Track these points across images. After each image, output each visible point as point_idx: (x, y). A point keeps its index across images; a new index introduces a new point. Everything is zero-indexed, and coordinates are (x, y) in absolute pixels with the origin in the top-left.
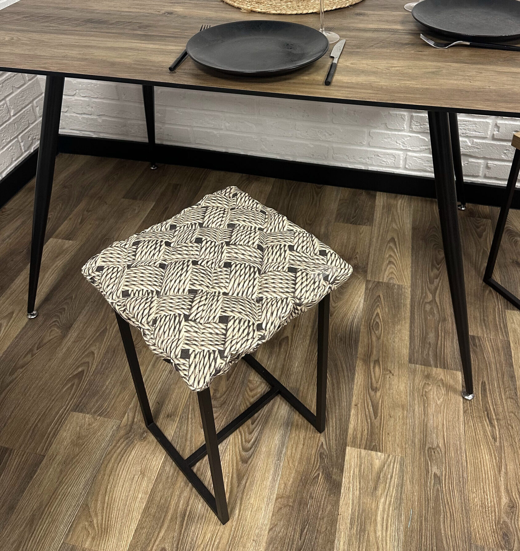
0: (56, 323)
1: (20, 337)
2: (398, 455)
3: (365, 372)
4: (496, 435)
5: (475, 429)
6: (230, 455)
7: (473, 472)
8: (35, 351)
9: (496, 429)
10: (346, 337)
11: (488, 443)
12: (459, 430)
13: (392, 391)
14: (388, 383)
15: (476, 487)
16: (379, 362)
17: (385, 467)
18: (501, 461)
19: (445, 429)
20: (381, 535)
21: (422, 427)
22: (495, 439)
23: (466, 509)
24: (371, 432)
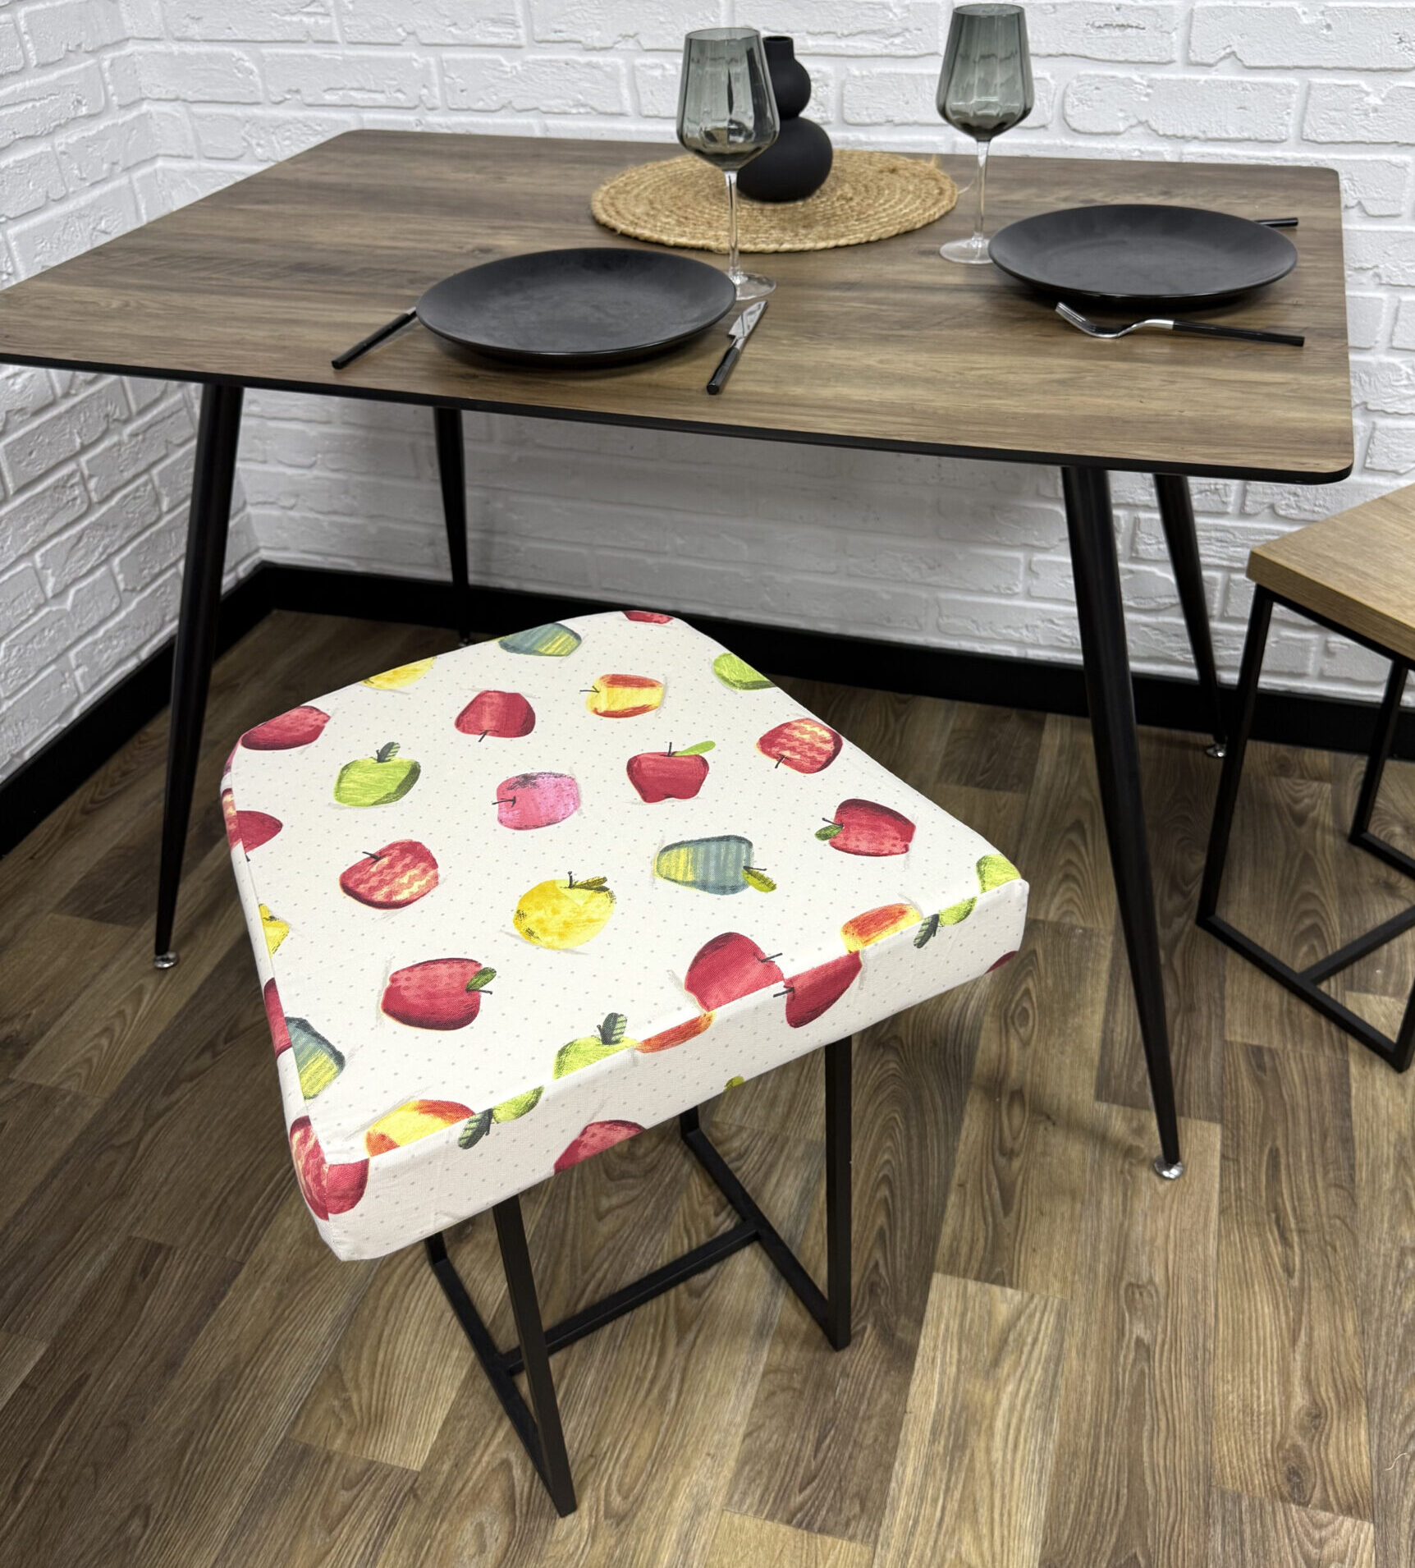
2: (1053, 1296)
3: (986, 1113)
4: (1294, 1265)
5: (1244, 1250)
7: (1229, 1339)
8: (220, 1047)
9: (1293, 1251)
10: (946, 1040)
11: (1271, 1280)
12: (1205, 1248)
13: (1049, 1159)
14: (1040, 1140)
15: (1233, 1371)
16: (1023, 1096)
17: (1021, 1321)
18: (1300, 1320)
19: (1171, 1246)
20: (1000, 1458)
21: (1115, 1239)
22: (1289, 1272)
23: (1204, 1416)
24: (993, 1246)
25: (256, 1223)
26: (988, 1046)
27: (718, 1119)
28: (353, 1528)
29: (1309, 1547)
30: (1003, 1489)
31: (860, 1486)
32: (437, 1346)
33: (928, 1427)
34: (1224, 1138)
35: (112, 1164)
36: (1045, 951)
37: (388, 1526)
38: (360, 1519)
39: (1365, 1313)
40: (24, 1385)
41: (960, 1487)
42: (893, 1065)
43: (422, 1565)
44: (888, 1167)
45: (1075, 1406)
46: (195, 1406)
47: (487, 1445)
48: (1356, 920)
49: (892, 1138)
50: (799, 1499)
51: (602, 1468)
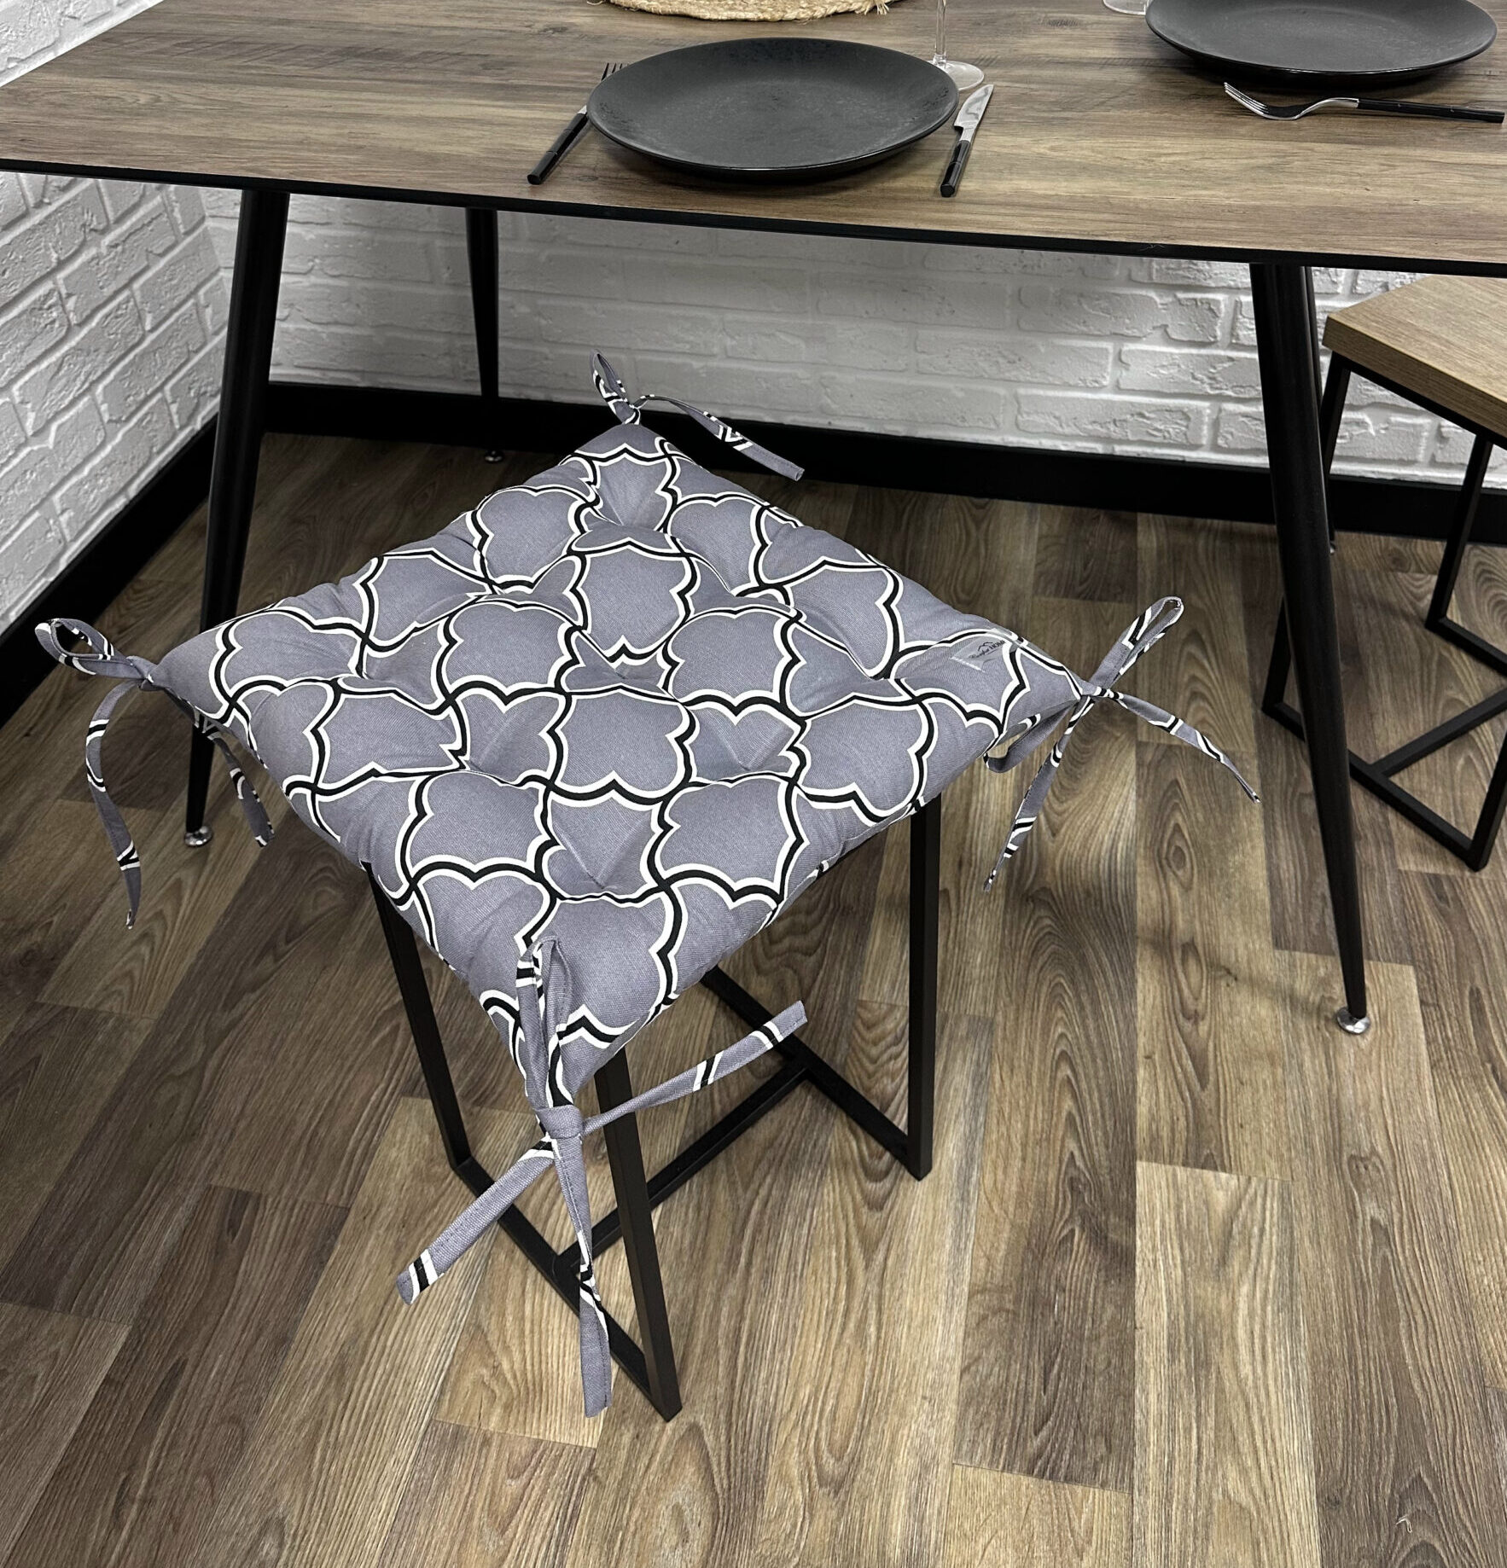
0: (328, 874)
1: (235, 912)
2: (1272, 1178)
3: (1161, 972)
5: (1466, 1107)
6: (834, 1191)
7: (1472, 1212)
8: (282, 947)
10: (1100, 888)
12: (1424, 1110)
13: (1237, 1019)
14: (1225, 999)
15: (1482, 1250)
16: (1196, 948)
17: (1244, 1208)
19: (1387, 1109)
20: (1250, 1374)
21: (1327, 1106)
23: (1462, 1305)
24: (1196, 1124)
25: (356, 1157)
26: (1147, 894)
27: (865, 997)
28: (530, 1526)
30: (1260, 1411)
31: (1102, 1420)
33: (1165, 1343)
34: (1420, 981)
35: (179, 1095)
36: (1188, 780)
37: (570, 1520)
38: (535, 1513)
40: (108, 1380)
41: (1212, 1412)
42: (1047, 922)
43: (617, 1563)
44: (1064, 1041)
45: (1320, 1305)
46: (317, 1391)
49: (1063, 1008)
50: (1037, 1442)
51: (807, 1425)
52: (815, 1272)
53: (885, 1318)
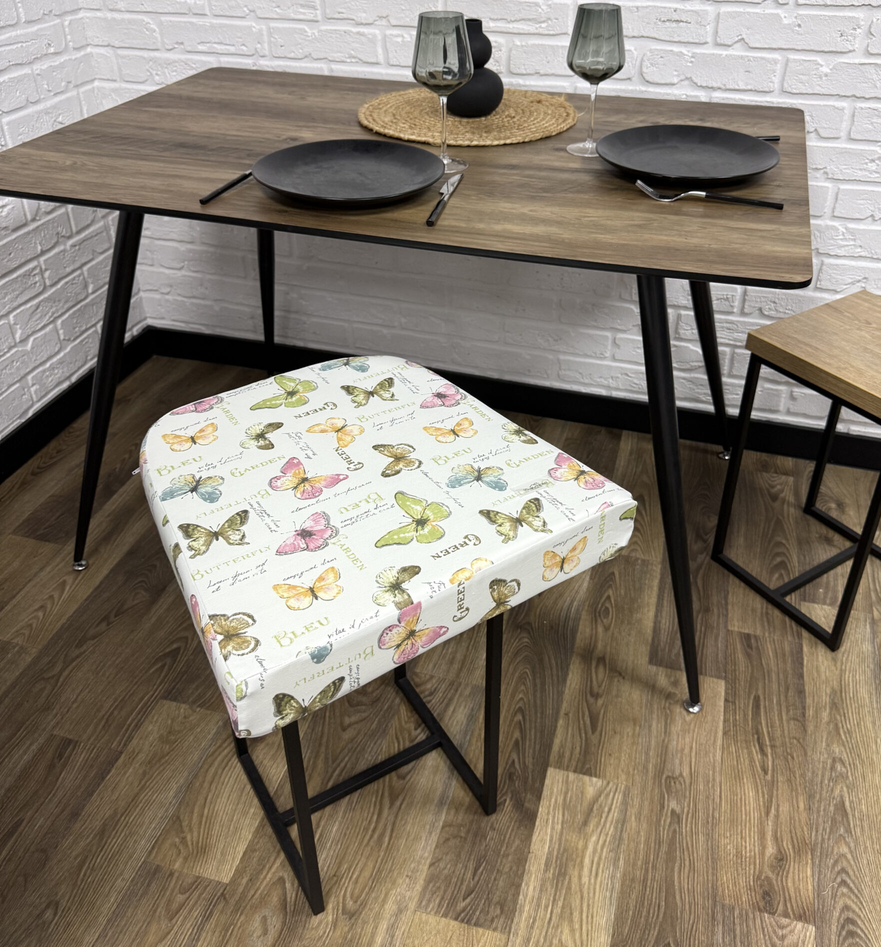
0: (144, 584)
1: (92, 599)
2: (622, 783)
3: (583, 670)
4: (769, 767)
5: (738, 757)
7: (729, 812)
8: (112, 619)
9: (768, 759)
10: (559, 624)
11: (754, 776)
12: (714, 756)
13: (620, 699)
14: (615, 688)
15: (730, 831)
16: (605, 660)
17: (602, 797)
18: (772, 800)
19: (693, 754)
20: (587, 882)
21: (660, 749)
22: (765, 772)
23: (712, 858)
24: (585, 752)
25: (131, 728)
26: (584, 630)
27: (418, 670)
28: (185, 918)
29: (775, 940)
30: (589, 901)
31: (500, 897)
32: (240, 806)
33: (543, 862)
34: (726, 689)
35: (42, 690)
36: (620, 573)
37: (207, 917)
38: (189, 913)
39: (811, 797)
41: (562, 899)
42: (526, 640)
44: (522, 702)
45: (634, 850)
46: (88, 841)
47: (270, 868)
48: (807, 558)
49: (524, 684)
50: (463, 904)
51: (342, 883)
52: (362, 808)
53: (394, 835)
